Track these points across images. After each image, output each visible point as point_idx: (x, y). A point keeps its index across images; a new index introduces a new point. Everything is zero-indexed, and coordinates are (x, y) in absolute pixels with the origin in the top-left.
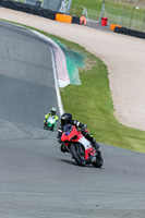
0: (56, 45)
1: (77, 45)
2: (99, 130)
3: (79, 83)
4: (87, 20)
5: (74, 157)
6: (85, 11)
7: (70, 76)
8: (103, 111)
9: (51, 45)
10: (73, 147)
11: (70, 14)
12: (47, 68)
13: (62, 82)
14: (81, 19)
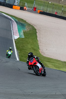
0: (13, 20)
1: (22, 20)
3: (23, 37)
5: (34, 72)
6: (26, 4)
8: (34, 50)
9: (11, 20)
10: (34, 67)
11: (19, 6)
12: (9, 30)
14: (24, 8)
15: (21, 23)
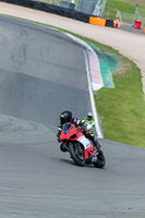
0: (90, 48)
1: (110, 48)
2: (132, 133)
4: (120, 23)
6: (119, 14)
7: (104, 80)
8: (137, 114)
9: (85, 48)
10: (71, 145)
11: (104, 17)
12: (81, 71)
13: (96, 85)
14: (115, 22)
15: (108, 55)
